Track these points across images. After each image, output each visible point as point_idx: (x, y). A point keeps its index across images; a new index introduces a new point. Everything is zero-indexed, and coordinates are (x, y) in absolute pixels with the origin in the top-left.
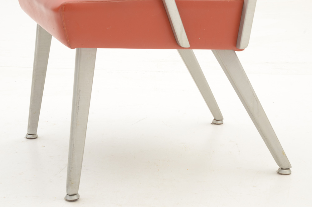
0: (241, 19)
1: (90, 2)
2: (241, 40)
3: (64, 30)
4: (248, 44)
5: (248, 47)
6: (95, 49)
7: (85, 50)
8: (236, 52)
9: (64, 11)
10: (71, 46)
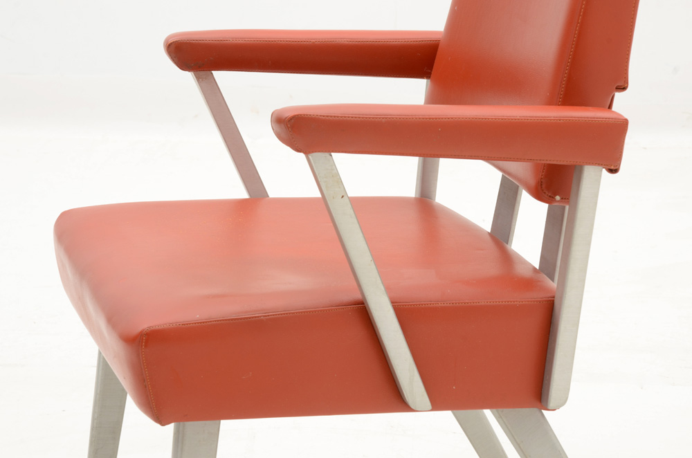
0: (550, 340)
1: (203, 322)
2: (551, 390)
3: (146, 387)
4: (567, 398)
5: (567, 404)
6: (217, 421)
7: (192, 427)
8: (543, 411)
9: (146, 346)
10: (161, 419)
